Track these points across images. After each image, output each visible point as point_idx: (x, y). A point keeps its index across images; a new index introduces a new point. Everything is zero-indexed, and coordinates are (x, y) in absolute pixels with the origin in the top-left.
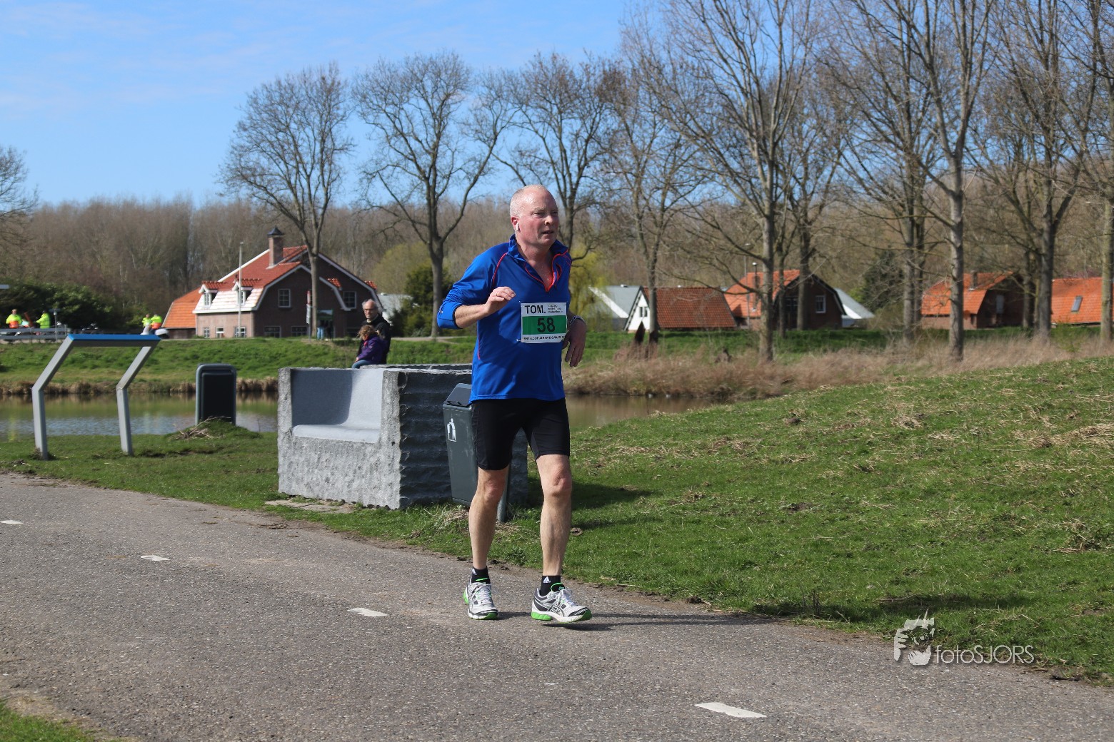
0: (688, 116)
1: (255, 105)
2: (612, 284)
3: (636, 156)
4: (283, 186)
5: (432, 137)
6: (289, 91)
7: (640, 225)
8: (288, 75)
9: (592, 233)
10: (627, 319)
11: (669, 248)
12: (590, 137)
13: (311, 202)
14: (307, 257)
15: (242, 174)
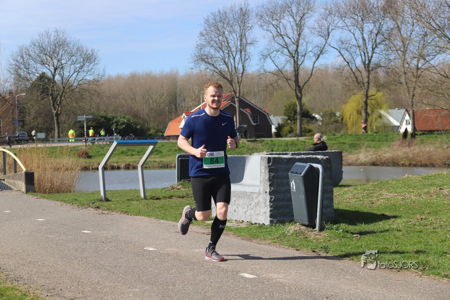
0: (431, 19)
1: (207, 23)
2: (391, 108)
3: (403, 42)
4: (222, 63)
5: (296, 36)
6: (224, 16)
7: (405, 77)
8: (224, 8)
9: (380, 82)
10: (399, 127)
11: (420, 89)
12: (378, 32)
13: (236, 71)
14: (234, 98)
15: (202, 58)
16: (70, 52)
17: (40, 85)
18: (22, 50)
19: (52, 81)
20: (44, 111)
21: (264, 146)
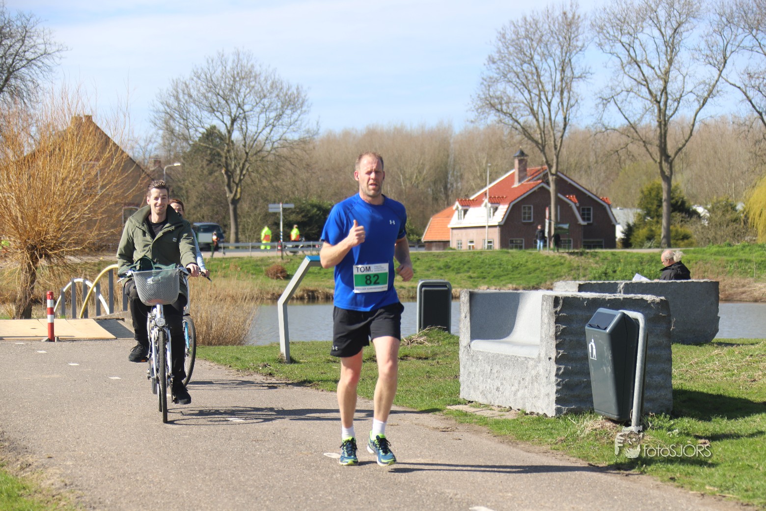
1: (503, 40)
4: (526, 113)
5: (664, 64)
6: (534, 26)
8: (533, 12)
13: (552, 126)
14: (547, 176)
15: (490, 103)
16: (260, 90)
17: (208, 148)
18: (177, 86)
19: (227, 142)
20: (213, 194)
21: (599, 262)
